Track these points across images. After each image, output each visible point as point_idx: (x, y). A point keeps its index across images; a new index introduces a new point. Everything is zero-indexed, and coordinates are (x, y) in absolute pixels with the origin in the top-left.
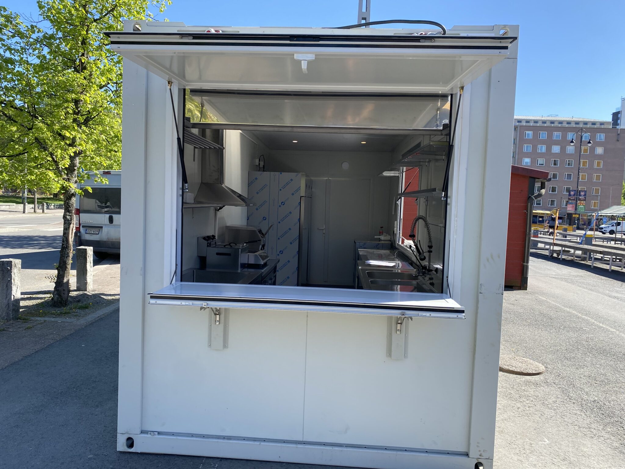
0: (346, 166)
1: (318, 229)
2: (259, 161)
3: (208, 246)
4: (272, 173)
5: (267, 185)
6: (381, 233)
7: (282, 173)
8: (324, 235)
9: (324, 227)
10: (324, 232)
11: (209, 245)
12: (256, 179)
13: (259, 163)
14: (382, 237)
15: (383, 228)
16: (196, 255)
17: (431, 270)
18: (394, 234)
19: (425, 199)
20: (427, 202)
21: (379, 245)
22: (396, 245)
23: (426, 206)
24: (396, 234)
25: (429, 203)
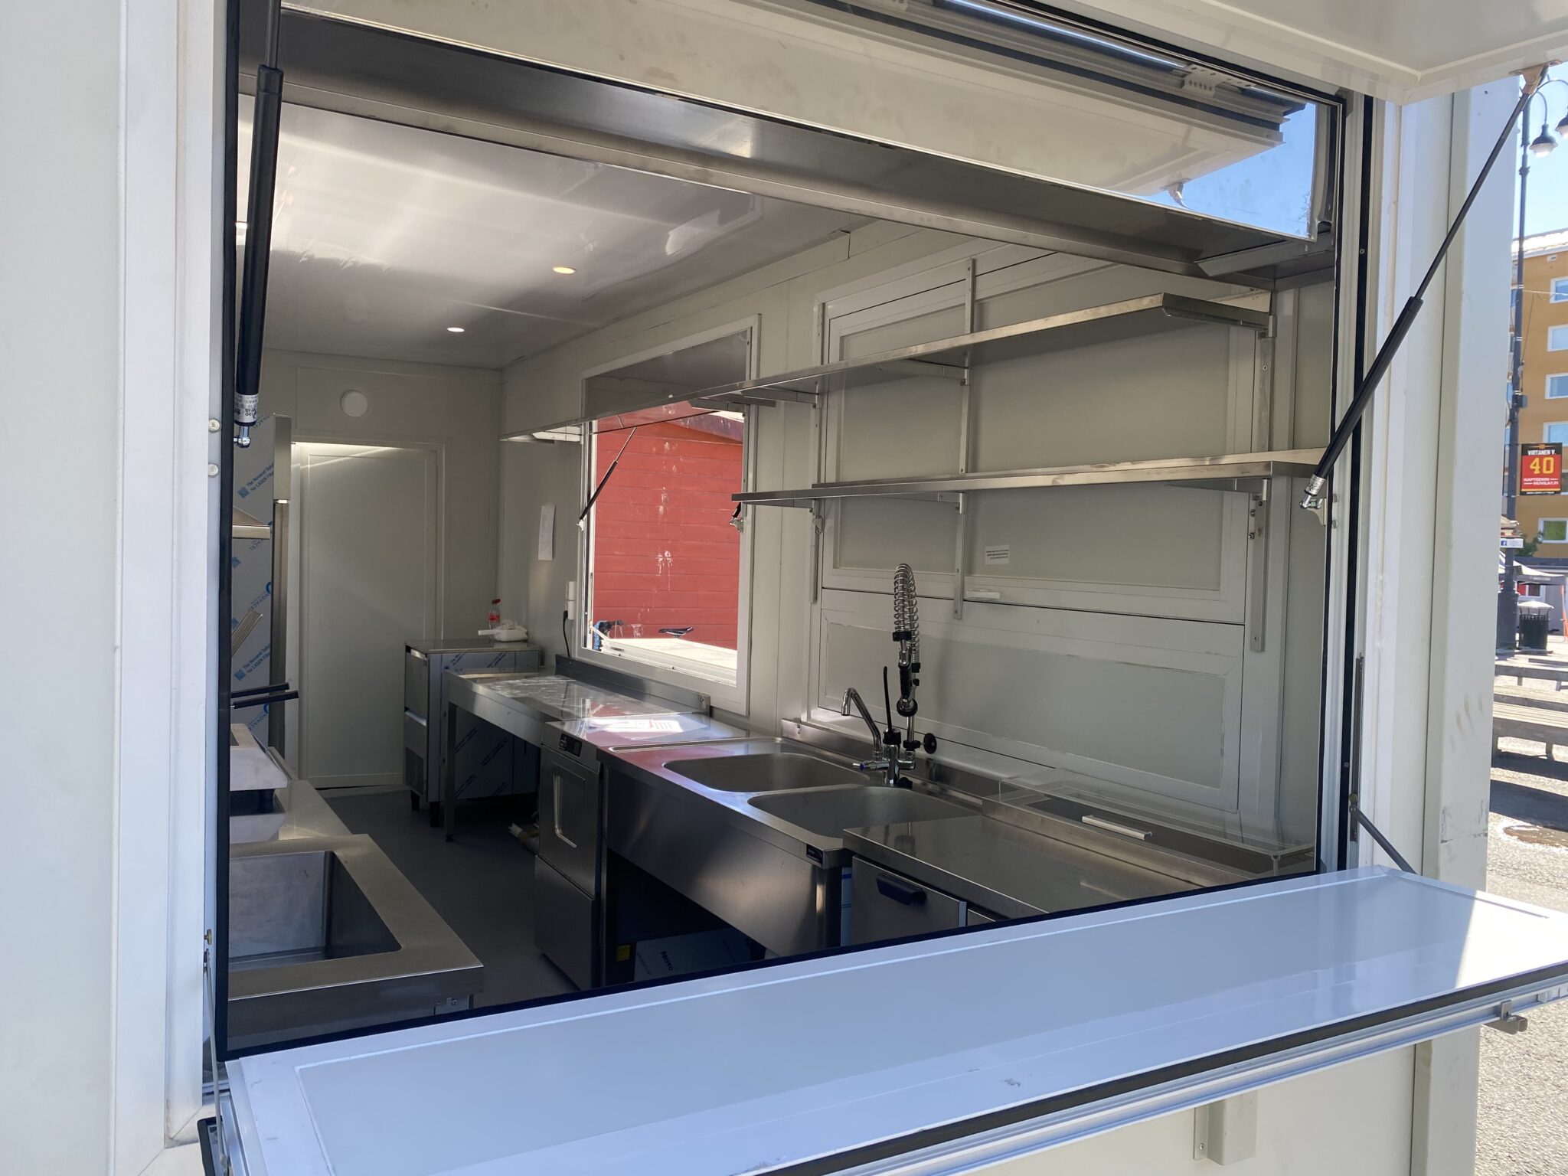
0: (356, 404)
6: (495, 620)
14: (501, 633)
15: (499, 604)
17: (917, 744)
18: (564, 621)
19: (811, 511)
20: (821, 520)
21: (504, 658)
22: (572, 656)
23: (819, 531)
24: (572, 621)
25: (830, 523)
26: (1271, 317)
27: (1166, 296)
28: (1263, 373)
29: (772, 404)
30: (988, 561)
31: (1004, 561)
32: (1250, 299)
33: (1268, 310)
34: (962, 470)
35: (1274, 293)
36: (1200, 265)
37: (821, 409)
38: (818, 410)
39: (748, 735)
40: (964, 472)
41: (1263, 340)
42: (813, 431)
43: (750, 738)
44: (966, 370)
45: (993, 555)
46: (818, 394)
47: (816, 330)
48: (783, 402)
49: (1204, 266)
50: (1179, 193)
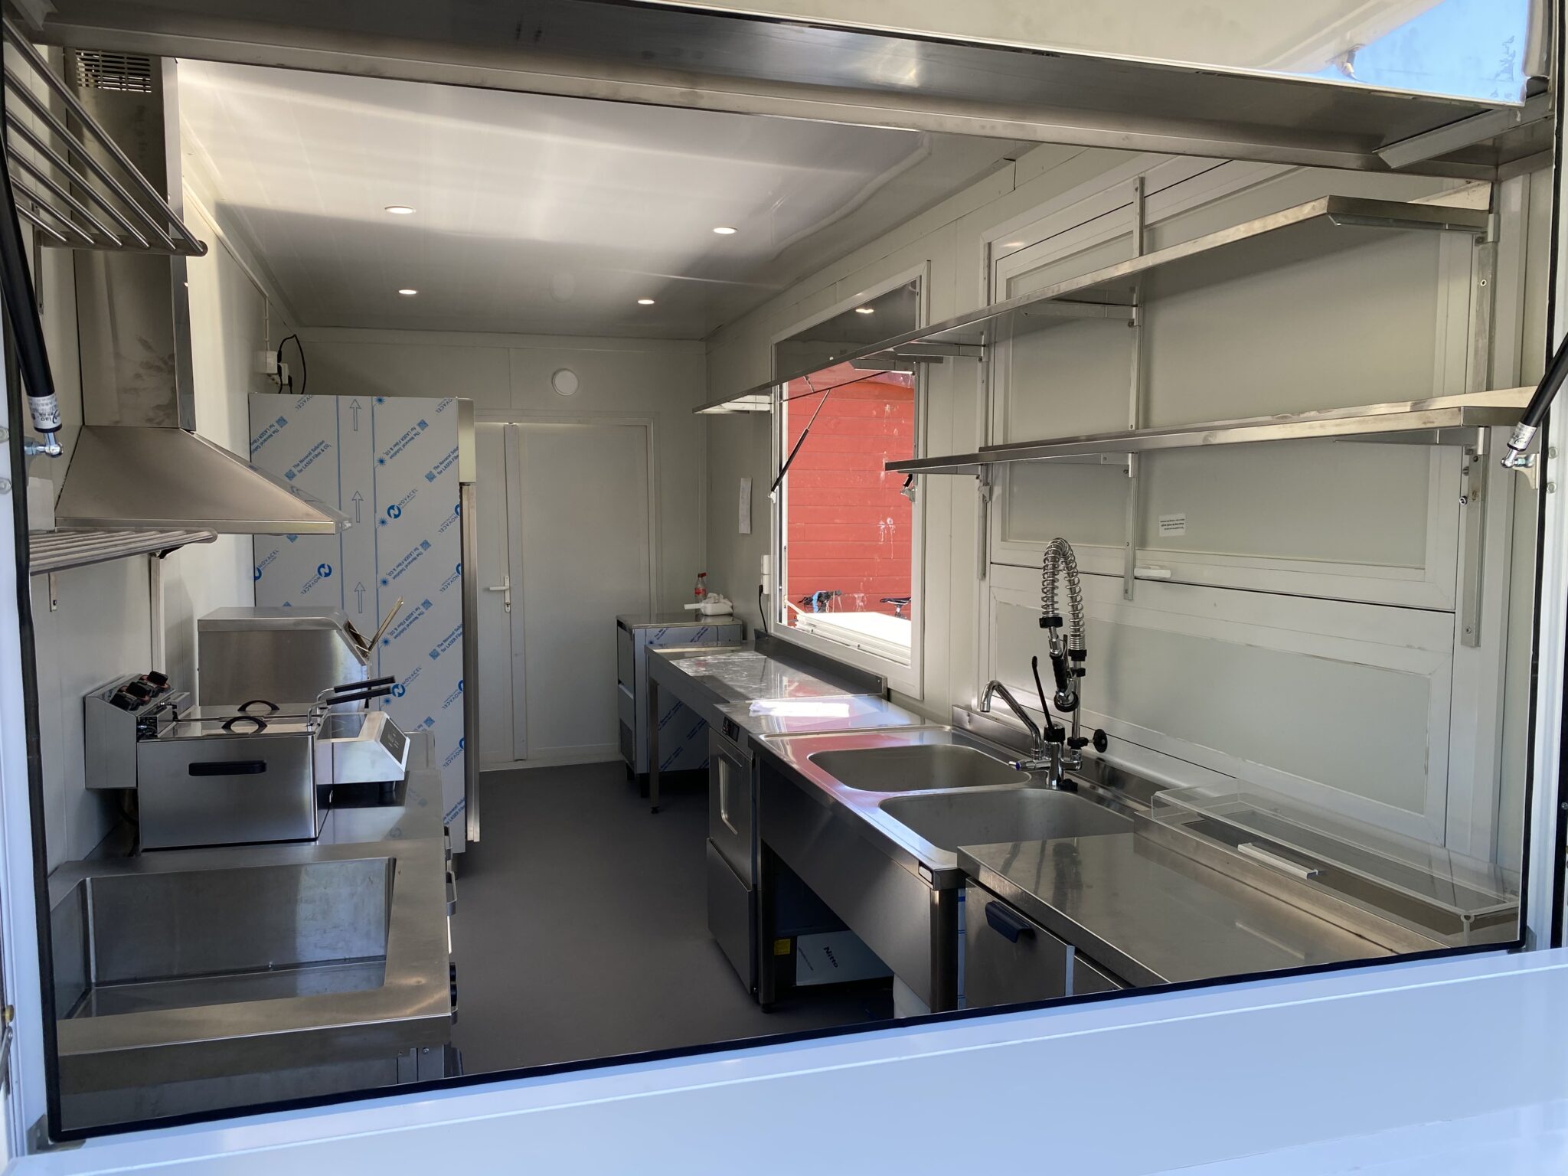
0: (567, 383)
1: (488, 590)
2: (279, 360)
3: (141, 736)
4: (346, 400)
5: (327, 446)
6: (700, 595)
7: (386, 399)
8: (508, 609)
9: (507, 583)
10: (508, 600)
11: (147, 730)
12: (282, 421)
13: (279, 368)
14: (707, 607)
15: (704, 578)
16: (81, 786)
17: (1085, 742)
18: (760, 596)
19: (977, 478)
20: (988, 487)
21: (706, 632)
22: (769, 631)
23: (986, 501)
24: (768, 595)
25: (997, 491)
26: (1491, 216)
27: (1332, 199)
28: (1481, 290)
29: (939, 360)
30: (1163, 533)
31: (1180, 532)
32: (1464, 194)
33: (1487, 208)
34: (1132, 426)
35: (1496, 183)
36: (1381, 155)
37: (988, 362)
38: (985, 365)
39: (923, 722)
40: (1134, 428)
41: (1481, 246)
42: (980, 388)
43: (926, 725)
44: (1134, 308)
45: (1166, 525)
46: (984, 346)
47: (982, 273)
48: (952, 357)
49: (1387, 155)
50: (1349, 65)
